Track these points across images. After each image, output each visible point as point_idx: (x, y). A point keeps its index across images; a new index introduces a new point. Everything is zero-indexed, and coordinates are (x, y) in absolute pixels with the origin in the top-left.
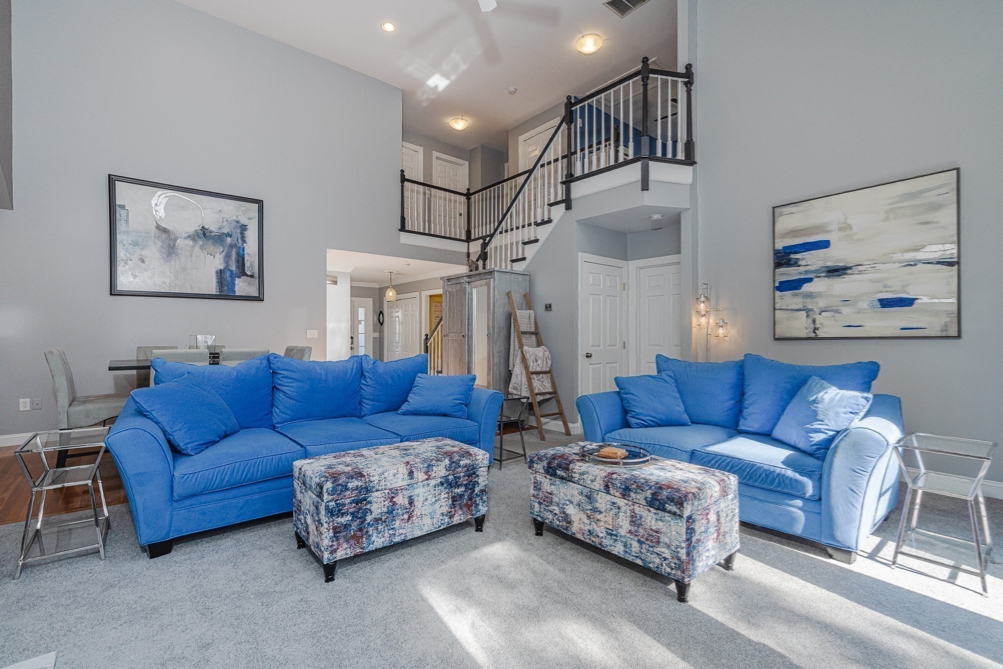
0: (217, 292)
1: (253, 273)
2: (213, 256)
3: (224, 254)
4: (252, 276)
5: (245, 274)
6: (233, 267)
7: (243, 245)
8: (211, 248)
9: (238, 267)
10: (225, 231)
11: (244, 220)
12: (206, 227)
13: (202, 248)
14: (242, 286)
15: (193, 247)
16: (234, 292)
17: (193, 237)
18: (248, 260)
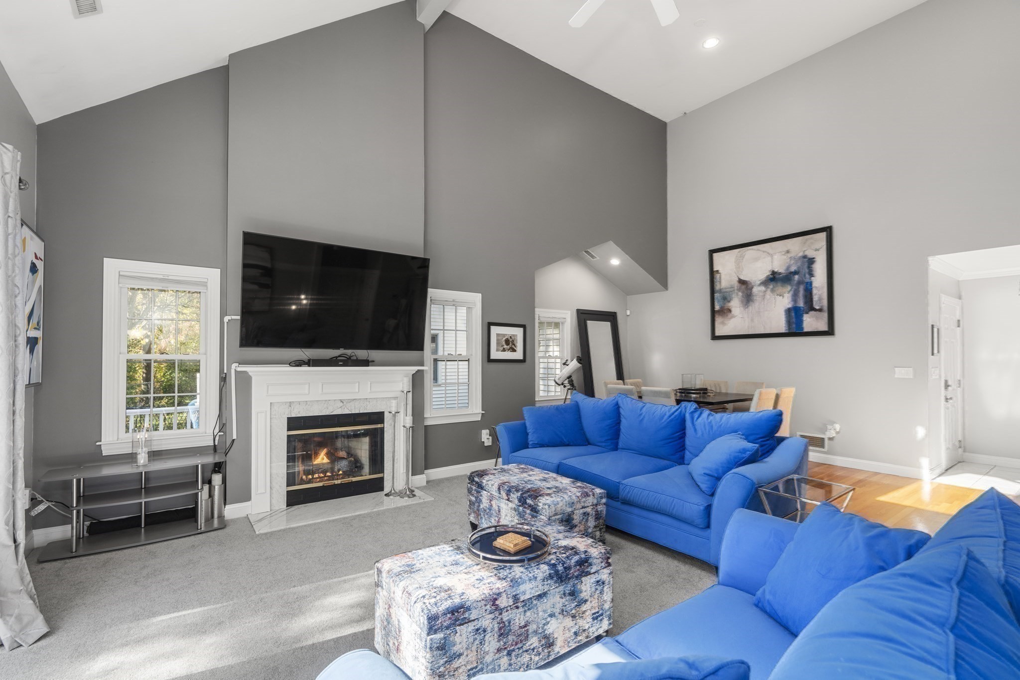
3: (792, 293)
4: (820, 310)
5: (813, 309)
6: (801, 304)
8: (780, 289)
9: (805, 303)
11: (810, 254)
12: (776, 270)
13: (773, 291)
14: (810, 322)
15: (765, 291)
16: (802, 329)
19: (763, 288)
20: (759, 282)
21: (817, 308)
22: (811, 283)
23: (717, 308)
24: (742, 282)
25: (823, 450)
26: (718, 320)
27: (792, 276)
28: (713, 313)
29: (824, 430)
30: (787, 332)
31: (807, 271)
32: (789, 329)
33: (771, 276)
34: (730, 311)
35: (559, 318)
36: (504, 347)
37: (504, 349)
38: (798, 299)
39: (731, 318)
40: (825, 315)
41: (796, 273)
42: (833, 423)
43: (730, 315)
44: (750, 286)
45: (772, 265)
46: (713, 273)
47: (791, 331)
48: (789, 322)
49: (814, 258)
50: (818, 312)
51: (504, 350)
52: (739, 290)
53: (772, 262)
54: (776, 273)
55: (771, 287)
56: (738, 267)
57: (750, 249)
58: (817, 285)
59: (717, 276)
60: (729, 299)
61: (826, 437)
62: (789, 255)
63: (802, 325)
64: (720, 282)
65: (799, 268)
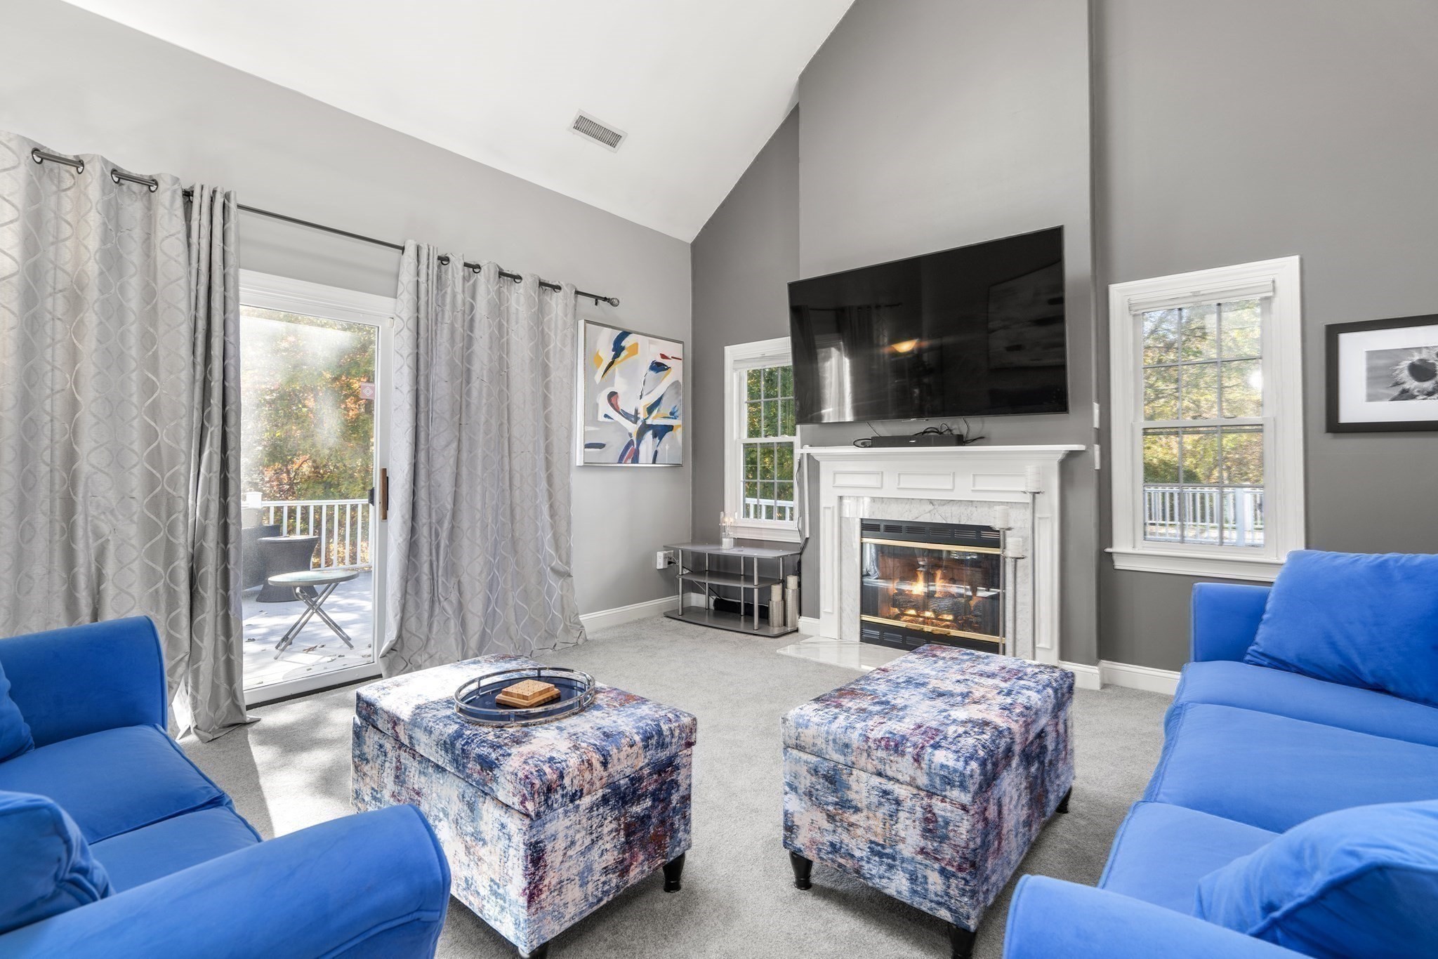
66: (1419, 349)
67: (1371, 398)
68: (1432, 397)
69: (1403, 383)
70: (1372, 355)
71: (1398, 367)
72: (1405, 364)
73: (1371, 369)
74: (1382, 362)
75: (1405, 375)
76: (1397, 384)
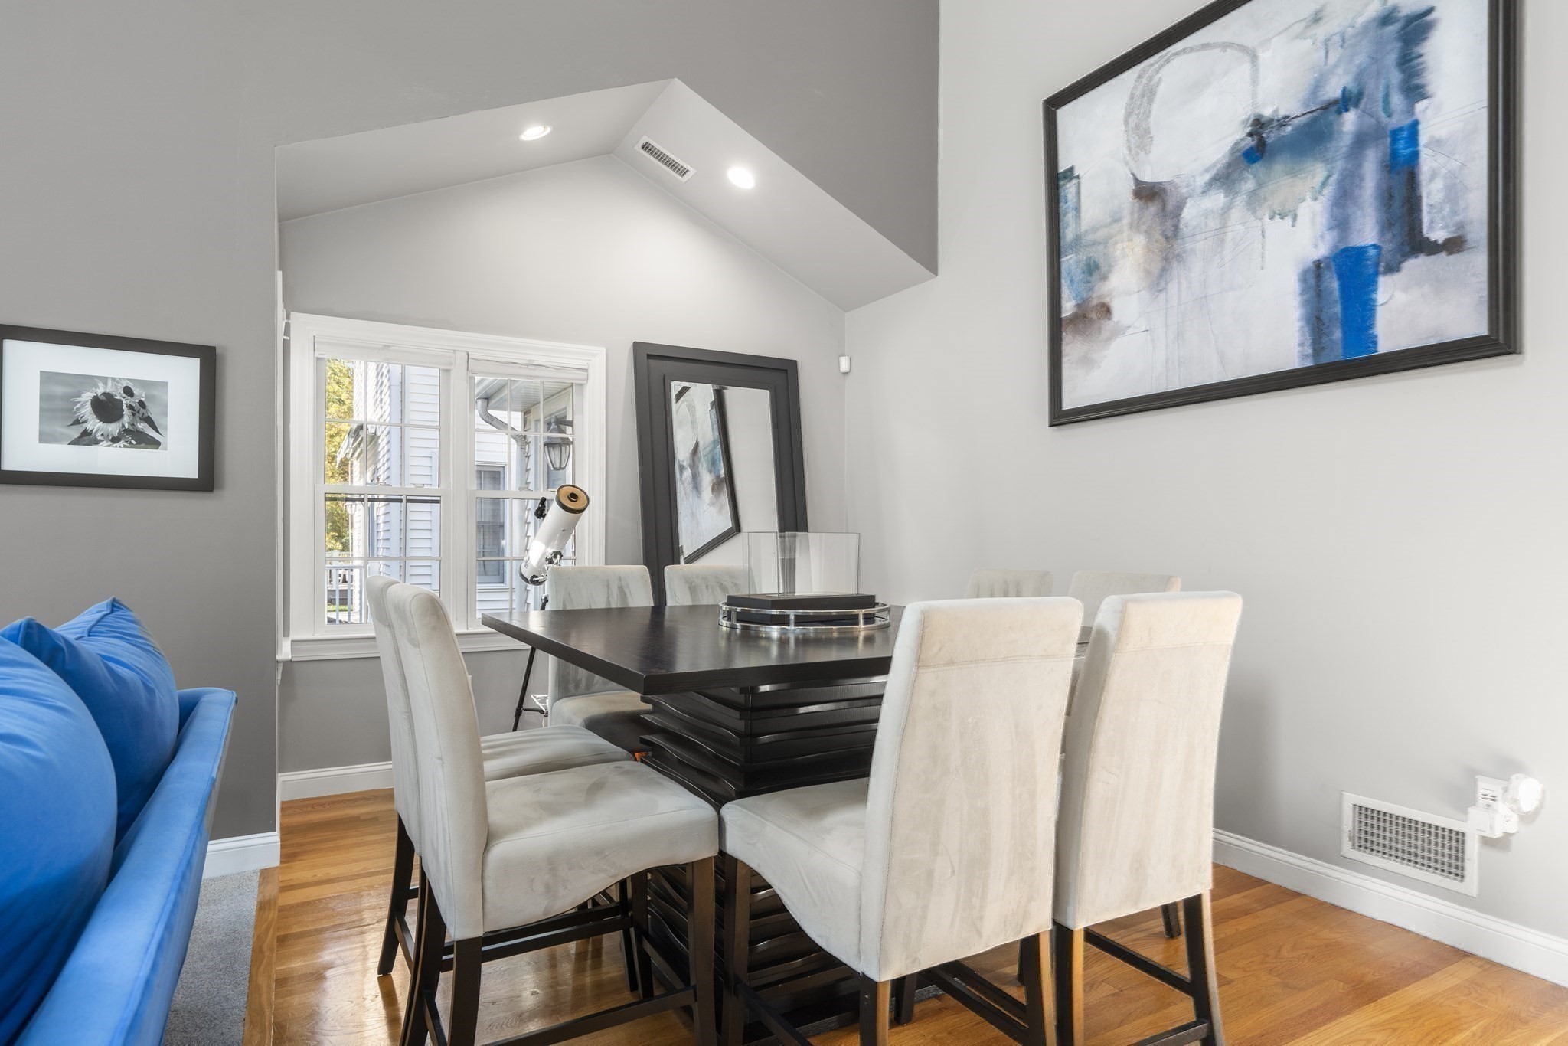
0: (1304, 357)
1: (1461, 226)
2: (1288, 220)
3: (1329, 191)
4: (1454, 245)
6: (1367, 232)
7: (1411, 110)
10: (1333, 90)
12: (1267, 112)
15: (1226, 210)
17: (1225, 178)
18: (1434, 176)
19: (1218, 199)
20: (1207, 177)
21: (1438, 235)
22: (1413, 130)
23: (1068, 307)
24: (1148, 193)
25: (1450, 883)
26: (1072, 348)
27: (1332, 117)
28: (1057, 326)
29: (1463, 798)
30: (1309, 363)
31: (1395, 77)
32: (1318, 347)
33: (1250, 142)
34: (1106, 310)
35: (557, 369)
36: (89, 426)
37: (86, 433)
38: (1359, 213)
39: (1110, 339)
40: (1477, 262)
41: (1347, 101)
42: (1507, 768)
43: (1108, 326)
44: (1171, 204)
45: (1254, 95)
46: (1056, 179)
47: (1324, 360)
48: (1316, 324)
49: (1430, 10)
50: (1443, 254)
51: (86, 438)
52: (1135, 226)
53: (1255, 81)
54: (1271, 120)
55: (1249, 185)
56: (1140, 135)
57: (1184, 51)
58: (1441, 133)
59: (1069, 189)
60: (1104, 269)
61: (1474, 825)
62: (1321, 31)
63: (1371, 326)
64: (1078, 209)
65: (1360, 76)
66: (104, 380)
67: (44, 438)
68: (118, 444)
69: (85, 422)
70: (47, 378)
71: (79, 399)
72: (88, 396)
73: (45, 398)
74: (59, 390)
75: (87, 411)
76: (77, 422)
